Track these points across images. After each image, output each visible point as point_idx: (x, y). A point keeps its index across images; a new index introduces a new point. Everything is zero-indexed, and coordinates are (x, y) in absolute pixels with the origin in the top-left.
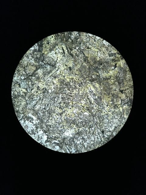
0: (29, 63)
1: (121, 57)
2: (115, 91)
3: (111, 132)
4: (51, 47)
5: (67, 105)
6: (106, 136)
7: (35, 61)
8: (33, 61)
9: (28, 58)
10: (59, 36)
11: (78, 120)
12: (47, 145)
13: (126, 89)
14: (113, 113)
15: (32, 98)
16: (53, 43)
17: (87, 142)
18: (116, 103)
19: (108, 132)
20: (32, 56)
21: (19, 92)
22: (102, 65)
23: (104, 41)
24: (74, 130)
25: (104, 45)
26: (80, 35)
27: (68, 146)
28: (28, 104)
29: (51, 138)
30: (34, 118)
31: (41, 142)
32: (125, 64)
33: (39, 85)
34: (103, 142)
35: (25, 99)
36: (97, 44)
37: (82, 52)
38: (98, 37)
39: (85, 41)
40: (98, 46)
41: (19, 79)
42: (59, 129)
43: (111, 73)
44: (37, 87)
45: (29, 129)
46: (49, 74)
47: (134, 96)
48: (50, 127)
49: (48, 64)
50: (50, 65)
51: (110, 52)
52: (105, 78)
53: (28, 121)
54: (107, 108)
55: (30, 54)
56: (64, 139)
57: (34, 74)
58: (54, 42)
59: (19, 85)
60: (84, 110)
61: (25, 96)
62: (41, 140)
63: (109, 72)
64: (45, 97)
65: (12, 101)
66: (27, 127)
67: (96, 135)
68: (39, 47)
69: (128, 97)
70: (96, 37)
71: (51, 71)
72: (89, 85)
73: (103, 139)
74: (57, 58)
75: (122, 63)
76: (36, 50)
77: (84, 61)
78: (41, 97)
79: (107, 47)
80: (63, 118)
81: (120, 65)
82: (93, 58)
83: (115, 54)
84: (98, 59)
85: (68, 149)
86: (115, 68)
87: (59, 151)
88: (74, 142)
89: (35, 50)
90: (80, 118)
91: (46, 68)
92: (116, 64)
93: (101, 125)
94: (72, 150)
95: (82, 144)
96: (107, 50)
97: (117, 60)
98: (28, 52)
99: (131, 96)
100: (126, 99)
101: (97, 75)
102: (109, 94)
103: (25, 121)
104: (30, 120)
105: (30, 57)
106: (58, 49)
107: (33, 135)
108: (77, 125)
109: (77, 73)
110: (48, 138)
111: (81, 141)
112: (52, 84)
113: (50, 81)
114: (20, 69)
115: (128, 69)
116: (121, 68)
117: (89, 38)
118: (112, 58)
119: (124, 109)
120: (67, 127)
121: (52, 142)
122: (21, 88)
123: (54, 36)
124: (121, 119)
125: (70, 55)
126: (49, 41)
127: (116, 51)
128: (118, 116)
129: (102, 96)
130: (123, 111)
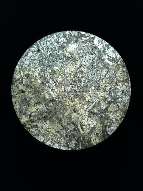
0: (115, 114)
1: (26, 125)
2: (29, 92)
3: (31, 51)
4: (94, 130)
5: (76, 76)
6: (36, 47)
7: (109, 116)
8: (111, 116)
9: (116, 119)
10: (88, 142)
11: (64, 61)
13: (18, 94)
14: (30, 70)
15: (110, 80)
17: (54, 40)
18: (27, 79)
19: (33, 51)
20: (112, 120)
21: (123, 85)
22: (43, 116)
23: (42, 141)
24: (67, 51)
25: (43, 136)
26: (67, 144)
27: (73, 34)
28: (114, 74)
29: (90, 42)
30: (107, 61)
32: (21, 118)
33: (104, 93)
35: (117, 79)
36: (50, 136)
37: (64, 128)
38: (50, 143)
39: (61, 139)
40: (48, 134)
41: (124, 98)
42: (83, 51)
43: (34, 109)
44: (106, 91)
45: (112, 50)
46: (95, 105)
48: (91, 53)
49: (96, 114)
50: (94, 113)
51: (37, 130)
52: (40, 104)
53: (113, 57)
54: (36, 74)
55: (114, 123)
56: (76, 42)
57: (110, 103)
58: (91, 136)
59: (123, 92)
60: (59, 71)
61: (117, 82)
62: (99, 40)
63: (36, 109)
64: (98, 82)
65: (129, 76)
66: (113, 52)
67: (45, 47)
68: (106, 130)
69: (17, 86)
71: (93, 107)
72: (55, 97)
73: (39, 43)
74: (87, 121)
75: (24, 120)
76: (108, 127)
77: (61, 119)
78: (101, 82)
79: (40, 134)
80: (79, 62)
81: (26, 117)
82: (53, 122)
83: (32, 128)
84: (48, 122)
85: (73, 32)
86: (31, 114)
88: (67, 39)
89: (109, 126)
90: (62, 63)
91: (98, 110)
92: (30, 118)
93: (41, 58)
96: (40, 131)
97: (29, 122)
98: (117, 124)
99: (13, 88)
101: (48, 106)
102: (35, 88)
103: (116, 57)
105: (114, 120)
106: (87, 129)
107: (107, 44)
108: (65, 56)
109: (68, 107)
110: (94, 42)
111: (60, 41)
112: (92, 95)
113: (94, 97)
114: (123, 107)
115: (18, 114)
116: (25, 114)
117: (58, 141)
118: (34, 124)
119: (19, 74)
120: (75, 53)
121: (88, 38)
122: (121, 89)
123: (91, 141)
124: (21, 64)
125: (75, 124)
126: (96, 136)
127: (30, 130)
128: (25, 67)
129: (42, 86)
130: (20, 72)
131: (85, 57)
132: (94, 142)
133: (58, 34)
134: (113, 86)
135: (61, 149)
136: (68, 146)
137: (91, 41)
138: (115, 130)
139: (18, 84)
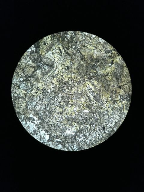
0: (27, 65)
1: (117, 53)
2: (114, 87)
3: (112, 127)
4: (48, 48)
5: (67, 103)
6: (107, 131)
7: (33, 62)
8: (31, 63)
9: (26, 60)
10: (55, 36)
11: (79, 117)
12: (49, 144)
13: (124, 84)
14: (113, 109)
15: (32, 99)
17: (89, 139)
18: (115, 99)
19: (109, 127)
20: (29, 58)
21: (19, 94)
22: (100, 62)
24: (76, 127)
25: (100, 42)
26: (75, 34)
27: (70, 144)
28: (28, 105)
29: (53, 137)
30: (36, 118)
31: (43, 142)
32: (122, 60)
33: (38, 86)
34: (105, 138)
35: (26, 101)
36: (93, 42)
37: (78, 50)
39: (81, 39)
40: (94, 44)
41: (18, 80)
42: (60, 127)
43: (109, 69)
44: (36, 88)
45: (31, 129)
46: (47, 74)
47: (132, 91)
48: (52, 126)
49: (46, 64)
50: (48, 66)
51: (106, 49)
52: (102, 75)
53: (30, 122)
54: (106, 105)
55: (28, 56)
56: (66, 137)
57: (32, 75)
58: (51, 42)
59: (19, 87)
60: (84, 108)
61: (25, 97)
62: (44, 139)
63: (106, 69)
64: (44, 97)
65: (12, 103)
66: (29, 127)
67: (97, 132)
68: (36, 49)
69: (126, 92)
70: (92, 35)
71: (49, 71)
72: (88, 83)
73: (104, 135)
74: (55, 58)
75: (119, 59)
76: (33, 51)
77: (81, 59)
78: (41, 97)
79: (103, 44)
80: (63, 116)
81: (117, 61)
82: (89, 56)
83: (111, 51)
85: (70, 147)
86: (112, 65)
87: (62, 150)
88: (76, 140)
91: (44, 68)
92: (113, 61)
93: (101, 121)
94: (74, 148)
95: (84, 141)
96: (103, 47)
97: (114, 57)
98: (25, 54)
99: (130, 91)
100: (125, 95)
101: (95, 73)
102: (107, 91)
103: (26, 122)
104: (31, 121)
105: (28, 59)
106: (55, 49)
107: (36, 135)
108: (78, 123)
109: (75, 72)
110: (50, 137)
111: (83, 138)
112: (51, 84)
113: (48, 81)
114: (19, 71)
115: (125, 65)
116: (118, 64)
117: (85, 37)
118: (108, 54)
119: (123, 104)
120: (68, 125)
121: (55, 141)
122: (21, 90)
123: (50, 37)
124: (121, 114)
125: (67, 54)
126: (46, 42)
127: (113, 48)
128: (117, 111)
129: (101, 93)
130: (122, 106)
133: (85, 144)
134: (29, 93)
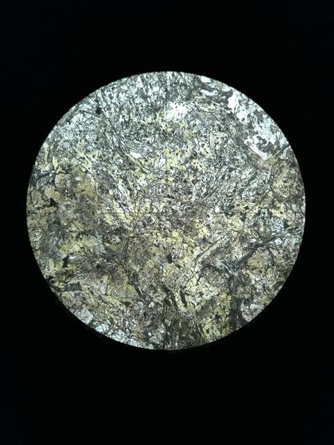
0: (263, 273)
1: (53, 282)
2: (67, 206)
3: (80, 111)
4: (210, 307)
5: (179, 177)
6: (92, 103)
7: (248, 279)
8: (254, 278)
9: (264, 285)
10: (193, 334)
11: (154, 141)
13: (43, 209)
14: (74, 155)
15: (258, 194)
16: (206, 317)
17: (136, 89)
18: (66, 176)
19: (86, 112)
20: (256, 289)
21: (287, 209)
22: (96, 265)
23: (87, 322)
24: (164, 119)
25: (90, 310)
26: (146, 333)
27: (181, 81)
28: (269, 181)
29: (219, 102)
30: (255, 149)
32: (44, 265)
33: (242, 224)
35: (274, 192)
36: (106, 313)
37: (142, 296)
38: (105, 329)
39: (134, 320)
40: (104, 307)
41: (287, 240)
42: (200, 122)
43: (76, 247)
44: (246, 219)
45: (268, 125)
46: (218, 248)
48: (220, 128)
49: (220, 272)
50: (215, 267)
51: (79, 295)
52: (92, 235)
53: (270, 143)
54: (88, 166)
55: (258, 294)
56: (188, 99)
57: (253, 249)
58: (204, 320)
59: (286, 226)
60: (141, 163)
61: (275, 199)
62: (241, 98)
63: (81, 248)
64: (230, 197)
65: (305, 189)
66: (271, 130)
67: (115, 104)
68: (238, 309)
69: (39, 190)
71: (214, 254)
72: (128, 222)
73: (100, 95)
74: (197, 284)
75: (50, 269)
76: (245, 303)
77: (137, 275)
78: (238, 197)
79: (84, 306)
80: (191, 147)
81: (55, 263)
82: (118, 281)
83: (66, 289)
85: (181, 75)
86: (68, 257)
88: (166, 90)
89: (248, 302)
90: (151, 145)
91: (224, 262)
92: (65, 266)
93: (103, 128)
95: (147, 85)
96: (84, 299)
97: (62, 274)
99: (31, 192)
101: (108, 242)
102: (82, 197)
103: (277, 142)
104: (266, 145)
105: (259, 287)
106: (195, 304)
107: (258, 111)
108: (157, 129)
109: (154, 248)
110: (227, 103)
111: (150, 93)
112: (212, 226)
113: (217, 232)
114: (283, 260)
115: (38, 255)
116: (54, 256)
117: (124, 326)
118: (74, 281)
119: (49, 162)
120: (182, 125)
121: (216, 91)
122: (282, 218)
123: (203, 332)
124: (56, 140)
125: (169, 290)
126: (215, 321)
127: (63, 295)
128: (63, 148)
129: (99, 194)
130: (52, 158)
131: (205, 137)
132: (208, 335)
133: (147, 78)
134: (265, 208)
135: (131, 344)
136: (147, 339)
137: (223, 99)
138: (259, 311)
139: (42, 184)
